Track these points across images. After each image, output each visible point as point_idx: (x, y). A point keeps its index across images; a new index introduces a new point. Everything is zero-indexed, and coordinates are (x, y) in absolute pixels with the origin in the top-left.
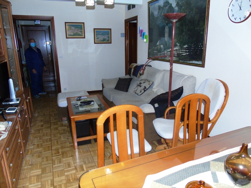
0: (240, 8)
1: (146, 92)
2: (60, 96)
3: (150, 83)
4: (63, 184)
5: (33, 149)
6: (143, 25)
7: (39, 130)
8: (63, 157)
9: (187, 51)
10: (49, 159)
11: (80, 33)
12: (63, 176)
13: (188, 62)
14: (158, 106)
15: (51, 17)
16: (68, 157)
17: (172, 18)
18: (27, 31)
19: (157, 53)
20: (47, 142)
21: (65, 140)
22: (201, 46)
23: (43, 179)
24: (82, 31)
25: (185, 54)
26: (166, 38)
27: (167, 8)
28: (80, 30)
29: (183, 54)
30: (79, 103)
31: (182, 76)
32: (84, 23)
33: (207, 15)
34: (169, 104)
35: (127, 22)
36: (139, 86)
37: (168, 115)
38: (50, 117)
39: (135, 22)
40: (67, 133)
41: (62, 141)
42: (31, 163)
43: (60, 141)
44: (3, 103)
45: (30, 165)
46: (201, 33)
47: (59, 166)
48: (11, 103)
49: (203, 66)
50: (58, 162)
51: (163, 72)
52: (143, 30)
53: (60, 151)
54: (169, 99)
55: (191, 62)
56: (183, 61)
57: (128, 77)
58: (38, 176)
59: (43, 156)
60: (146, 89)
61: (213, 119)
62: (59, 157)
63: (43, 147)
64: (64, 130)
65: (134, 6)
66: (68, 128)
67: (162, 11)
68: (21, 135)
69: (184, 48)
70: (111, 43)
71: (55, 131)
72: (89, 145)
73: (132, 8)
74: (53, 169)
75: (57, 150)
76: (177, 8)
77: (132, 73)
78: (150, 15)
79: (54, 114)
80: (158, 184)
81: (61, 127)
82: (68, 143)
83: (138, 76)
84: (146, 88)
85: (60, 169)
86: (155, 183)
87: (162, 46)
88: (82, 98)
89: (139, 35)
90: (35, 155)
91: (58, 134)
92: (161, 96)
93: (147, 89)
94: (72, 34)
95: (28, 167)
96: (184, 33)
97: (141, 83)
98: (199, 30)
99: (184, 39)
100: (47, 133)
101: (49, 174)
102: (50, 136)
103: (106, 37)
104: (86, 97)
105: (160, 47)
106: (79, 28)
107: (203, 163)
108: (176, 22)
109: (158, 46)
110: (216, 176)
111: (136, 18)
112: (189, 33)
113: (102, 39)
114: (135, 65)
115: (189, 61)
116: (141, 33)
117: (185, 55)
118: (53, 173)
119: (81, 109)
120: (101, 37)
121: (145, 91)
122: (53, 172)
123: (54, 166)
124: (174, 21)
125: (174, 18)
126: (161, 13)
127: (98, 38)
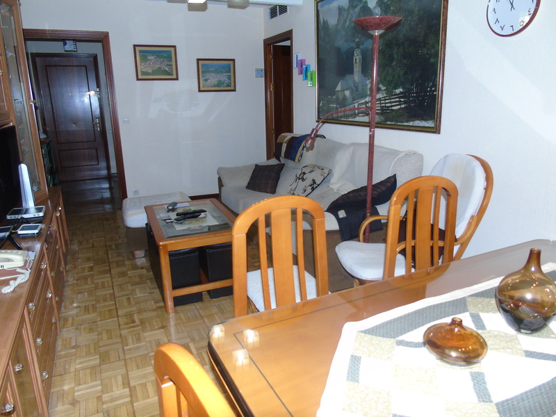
0: (510, 6)
1: (315, 192)
2: (128, 205)
3: (325, 173)
4: (148, 381)
5: (77, 315)
6: (305, 50)
7: (86, 278)
8: (144, 330)
9: (402, 100)
10: (113, 334)
11: (167, 69)
12: (148, 366)
13: (405, 124)
14: (345, 215)
15: (102, 33)
16: (154, 330)
17: (372, 26)
18: (46, 66)
19: (336, 108)
20: (105, 300)
21: (145, 296)
22: (431, 88)
23: (104, 375)
24: (172, 65)
25: (399, 107)
26: (357, 76)
27: (357, 10)
28: (166, 63)
29: (393, 108)
30: (173, 216)
31: (394, 153)
32: (175, 47)
33: (443, 21)
34: (368, 211)
35: (269, 45)
36: (299, 179)
37: (367, 234)
38: (107, 251)
39: (287, 43)
40: (148, 281)
41: (138, 298)
42: (74, 344)
43: (134, 298)
44: (9, 217)
45: (73, 348)
46: (432, 60)
47: (138, 348)
48: (26, 216)
49: (436, 130)
50: (135, 340)
51: (351, 149)
52: (305, 60)
53: (136, 317)
54: (369, 200)
55: (411, 124)
56: (393, 123)
57: (274, 162)
58: (93, 368)
59: (99, 329)
60: (315, 186)
61: (462, 236)
62: (134, 331)
63: (98, 310)
64: (141, 276)
65: (283, 9)
66: (148, 271)
67: (347, 17)
68: (51, 283)
69: (396, 95)
70: (234, 90)
71: (120, 279)
72: (198, 305)
73: (280, 14)
74: (124, 354)
75: (130, 316)
76: (379, 9)
77: (283, 154)
78: (320, 27)
79: (116, 246)
80: (369, 336)
81: (133, 270)
82: (153, 302)
83: (297, 158)
84: (315, 183)
85: (140, 354)
86: (363, 334)
87: (347, 93)
88: (179, 205)
89: (295, 71)
90: (82, 327)
91: (129, 285)
92: (351, 195)
93: (319, 185)
94: (150, 71)
95: (69, 351)
96: (394, 63)
97: (304, 173)
98: (428, 54)
99: (396, 76)
100: (103, 283)
101: (116, 363)
102: (110, 290)
103: (223, 77)
104: (187, 204)
105: (344, 95)
106: (165, 57)
107: (453, 301)
108: (381, 36)
109: (340, 93)
110: (481, 320)
111: (288, 35)
112: (405, 61)
113: (216, 83)
114: (289, 136)
115: (407, 122)
116: (302, 66)
117: (397, 110)
118: (126, 362)
119: (179, 228)
120: (213, 79)
121: (313, 189)
122: (125, 360)
123: (125, 348)
124: (377, 33)
125: (377, 27)
126: (345, 22)
127: (206, 80)
